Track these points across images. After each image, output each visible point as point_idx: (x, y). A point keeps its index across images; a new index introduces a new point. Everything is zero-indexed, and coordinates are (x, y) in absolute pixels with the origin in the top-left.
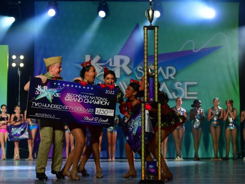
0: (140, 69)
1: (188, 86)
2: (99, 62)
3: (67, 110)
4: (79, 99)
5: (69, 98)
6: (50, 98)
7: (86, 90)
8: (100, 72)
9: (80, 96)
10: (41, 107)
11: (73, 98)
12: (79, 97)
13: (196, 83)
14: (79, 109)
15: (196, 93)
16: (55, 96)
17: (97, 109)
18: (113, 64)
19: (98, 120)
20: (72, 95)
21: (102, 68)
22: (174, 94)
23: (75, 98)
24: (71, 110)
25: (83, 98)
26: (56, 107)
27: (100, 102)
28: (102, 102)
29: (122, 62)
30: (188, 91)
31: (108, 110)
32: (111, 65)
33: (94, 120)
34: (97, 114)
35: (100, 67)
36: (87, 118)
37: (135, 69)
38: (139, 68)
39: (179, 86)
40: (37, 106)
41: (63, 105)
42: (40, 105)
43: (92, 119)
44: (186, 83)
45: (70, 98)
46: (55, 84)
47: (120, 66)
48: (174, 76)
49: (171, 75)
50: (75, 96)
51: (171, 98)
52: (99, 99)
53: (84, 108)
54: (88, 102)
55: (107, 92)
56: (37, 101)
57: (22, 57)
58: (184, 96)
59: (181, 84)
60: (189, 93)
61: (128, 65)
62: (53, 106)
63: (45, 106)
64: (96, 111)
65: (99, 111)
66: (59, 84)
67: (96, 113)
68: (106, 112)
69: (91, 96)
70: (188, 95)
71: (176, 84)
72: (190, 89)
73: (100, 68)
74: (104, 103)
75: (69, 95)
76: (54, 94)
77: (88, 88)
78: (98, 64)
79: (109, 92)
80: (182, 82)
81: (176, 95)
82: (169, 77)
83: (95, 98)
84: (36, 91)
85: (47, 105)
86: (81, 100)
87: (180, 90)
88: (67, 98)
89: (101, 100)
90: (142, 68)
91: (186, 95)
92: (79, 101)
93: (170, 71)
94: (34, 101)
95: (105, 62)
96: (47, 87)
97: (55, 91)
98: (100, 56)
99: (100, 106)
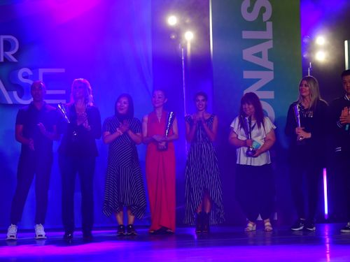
13: (63, 70)
15: (63, 92)
22: (15, 93)
51: (10, 102)
82: (5, 58)
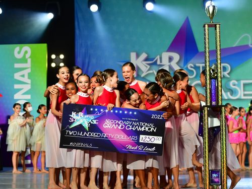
0: (192, 67)
1: (245, 85)
2: (146, 60)
3: (106, 137)
4: (120, 125)
5: (108, 125)
6: (86, 126)
7: (128, 116)
8: (147, 71)
9: (121, 122)
10: (77, 135)
11: (112, 124)
12: (119, 123)
14: (120, 137)
16: (92, 123)
17: (141, 136)
18: (161, 62)
19: (143, 149)
20: (112, 121)
21: (149, 67)
23: (116, 124)
24: (111, 138)
25: (124, 124)
26: (94, 135)
27: (145, 128)
28: (147, 129)
29: (171, 59)
30: (244, 91)
31: (155, 137)
32: (158, 63)
33: (138, 149)
34: (142, 142)
35: (147, 65)
36: (130, 147)
37: (186, 67)
38: (190, 65)
39: (235, 85)
40: (72, 135)
41: (101, 132)
42: (75, 133)
43: (136, 148)
44: (242, 82)
45: (110, 125)
46: (92, 109)
47: (169, 64)
48: (228, 74)
49: (226, 73)
50: (115, 122)
52: (144, 124)
53: (126, 136)
54: (131, 128)
55: (153, 116)
56: (72, 130)
57: (62, 57)
58: (241, 96)
59: (236, 83)
60: (246, 93)
61: (178, 63)
62: (90, 134)
63: (81, 134)
64: (141, 139)
65: (143, 139)
66: (96, 110)
67: (140, 141)
68: (153, 140)
69: (135, 121)
70: (245, 95)
71: (231, 83)
72: (247, 88)
73: (147, 67)
74: (149, 129)
75: (108, 122)
76: (90, 121)
77: (131, 113)
78: (144, 63)
79: (156, 117)
80: (237, 81)
81: (232, 95)
83: (139, 124)
84: (70, 118)
85: (83, 134)
86: (122, 127)
87: (235, 89)
88: (106, 125)
89: (147, 126)
90: (192, 66)
91: (242, 95)
92: (120, 128)
93: (225, 69)
94: (68, 129)
95: (152, 60)
96: (82, 114)
97: (92, 117)
98: (146, 53)
99: (145, 133)
